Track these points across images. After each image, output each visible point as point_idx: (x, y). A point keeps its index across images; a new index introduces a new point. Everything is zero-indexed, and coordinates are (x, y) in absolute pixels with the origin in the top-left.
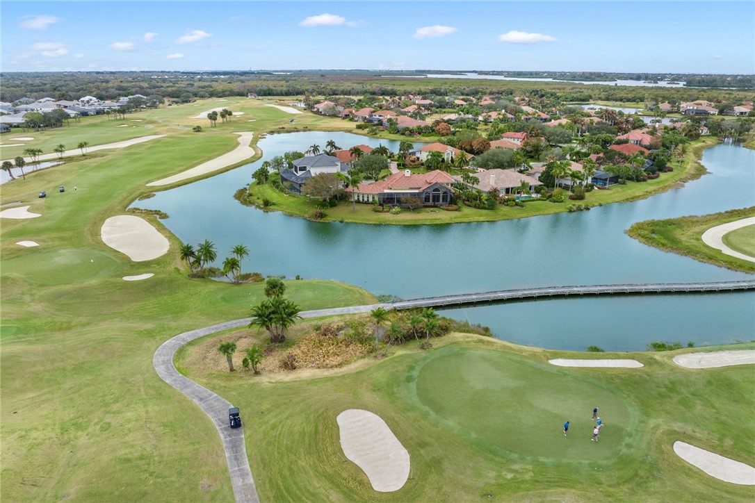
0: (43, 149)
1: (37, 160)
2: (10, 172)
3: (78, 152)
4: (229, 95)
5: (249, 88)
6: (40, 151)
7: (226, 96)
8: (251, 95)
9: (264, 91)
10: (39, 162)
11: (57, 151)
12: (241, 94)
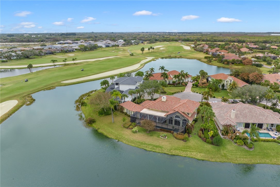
0: (58, 60)
1: (55, 64)
2: (30, 70)
3: (73, 62)
4: (171, 41)
5: (180, 38)
6: (56, 61)
7: (170, 41)
8: (180, 41)
9: (186, 39)
10: (56, 65)
11: (64, 61)
12: (176, 41)
